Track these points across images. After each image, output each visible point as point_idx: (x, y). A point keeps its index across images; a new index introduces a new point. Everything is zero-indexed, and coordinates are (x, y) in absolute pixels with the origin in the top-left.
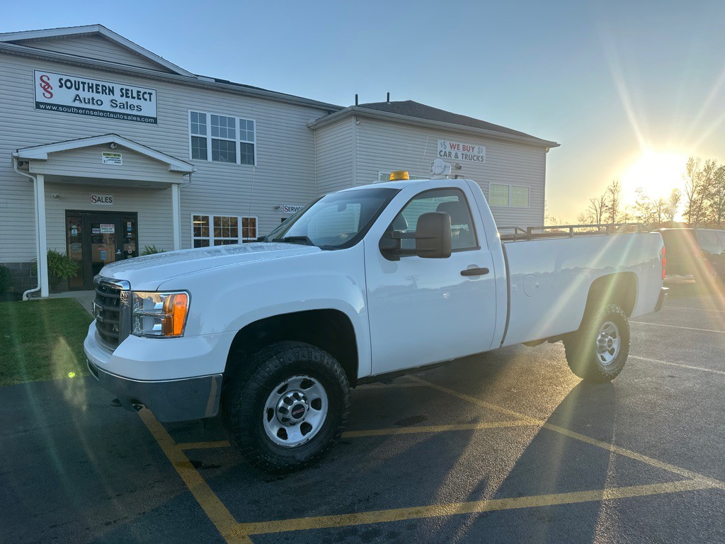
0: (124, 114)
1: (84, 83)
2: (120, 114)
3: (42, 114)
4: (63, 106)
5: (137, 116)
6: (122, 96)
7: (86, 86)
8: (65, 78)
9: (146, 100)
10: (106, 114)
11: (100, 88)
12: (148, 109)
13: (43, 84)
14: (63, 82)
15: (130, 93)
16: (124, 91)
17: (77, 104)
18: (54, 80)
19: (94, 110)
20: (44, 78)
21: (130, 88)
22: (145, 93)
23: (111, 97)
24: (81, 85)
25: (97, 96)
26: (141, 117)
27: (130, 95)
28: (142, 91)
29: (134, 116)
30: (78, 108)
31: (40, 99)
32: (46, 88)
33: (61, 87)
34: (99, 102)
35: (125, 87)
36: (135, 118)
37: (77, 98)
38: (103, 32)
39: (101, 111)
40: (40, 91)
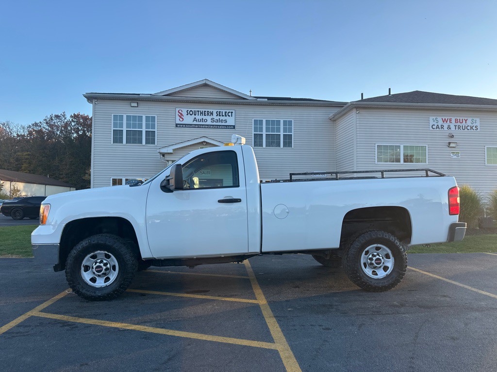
0: (217, 125)
1: (198, 111)
2: (216, 125)
3: (179, 129)
4: (188, 125)
5: (224, 126)
6: (217, 116)
7: (199, 112)
8: (189, 110)
9: (229, 116)
10: (209, 126)
11: (206, 113)
12: (231, 121)
13: (180, 114)
14: (188, 112)
15: (221, 113)
16: (218, 113)
17: (195, 123)
18: (184, 112)
19: (203, 125)
20: (180, 111)
21: (221, 111)
22: (229, 112)
23: (212, 117)
24: (197, 112)
25: (204, 117)
26: (226, 126)
27: (221, 114)
28: (228, 111)
29: (223, 126)
30: (195, 125)
31: (178, 122)
32: (181, 116)
33: (187, 115)
34: (205, 121)
35: (219, 111)
36: (223, 127)
37: (195, 119)
38: (208, 83)
39: (206, 125)
40: (178, 118)
